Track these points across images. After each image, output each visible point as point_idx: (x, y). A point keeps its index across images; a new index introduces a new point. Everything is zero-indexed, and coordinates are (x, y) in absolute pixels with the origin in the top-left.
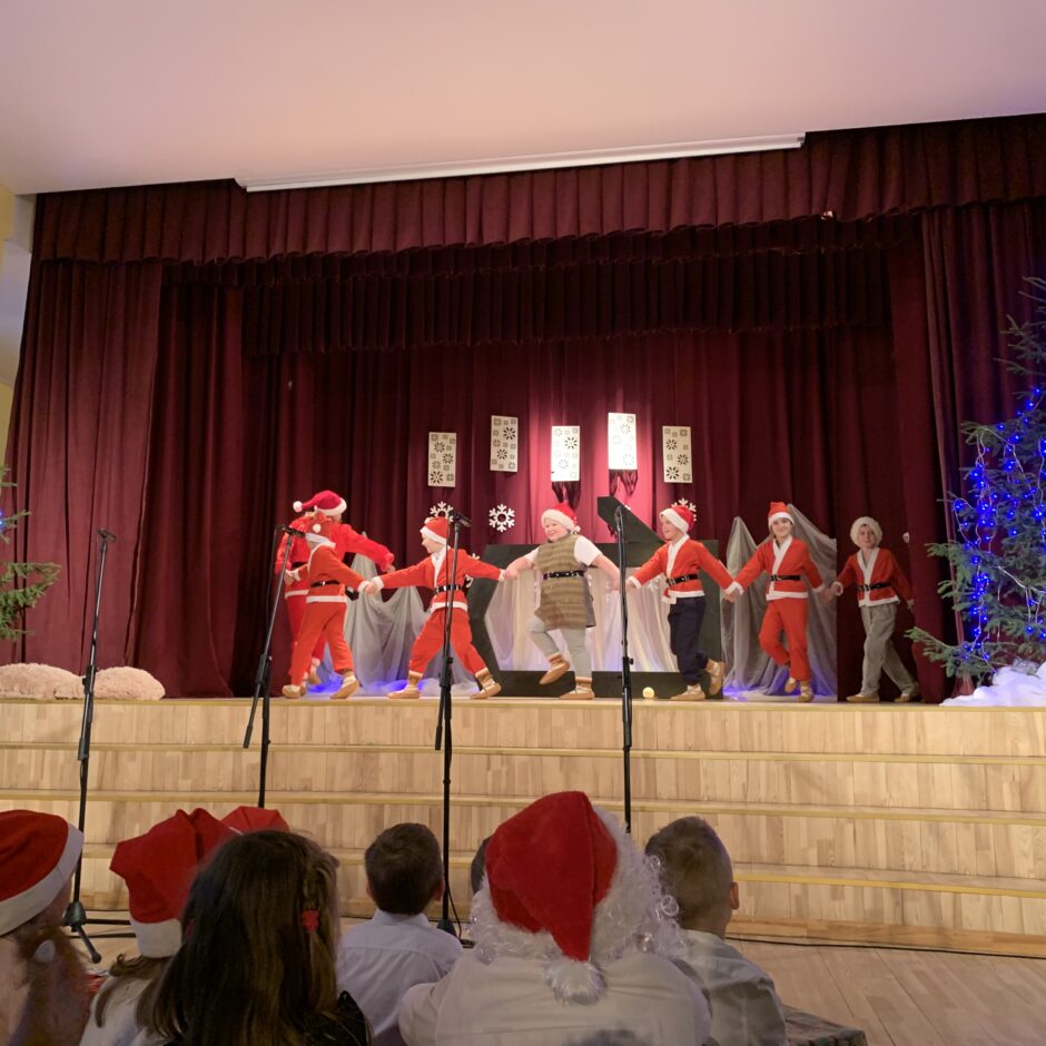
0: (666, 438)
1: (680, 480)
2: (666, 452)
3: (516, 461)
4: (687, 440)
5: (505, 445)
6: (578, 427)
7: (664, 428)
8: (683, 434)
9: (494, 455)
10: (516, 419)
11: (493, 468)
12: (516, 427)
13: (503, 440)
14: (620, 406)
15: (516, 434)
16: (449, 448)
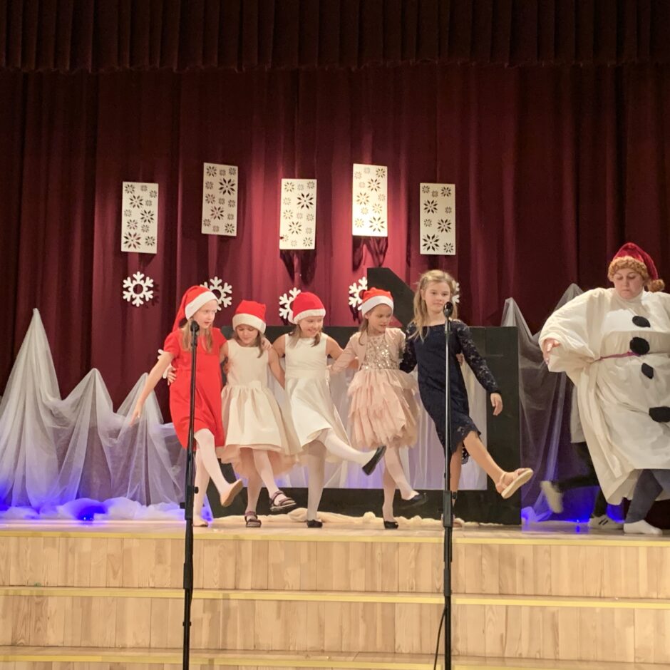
0: (424, 198)
1: (440, 251)
2: (423, 215)
3: (234, 222)
4: (451, 201)
5: (222, 201)
6: (315, 181)
7: (422, 185)
8: (446, 193)
9: (206, 214)
10: (236, 168)
11: (205, 230)
12: (235, 179)
13: (219, 195)
14: (368, 156)
15: (236, 187)
16: (149, 203)
